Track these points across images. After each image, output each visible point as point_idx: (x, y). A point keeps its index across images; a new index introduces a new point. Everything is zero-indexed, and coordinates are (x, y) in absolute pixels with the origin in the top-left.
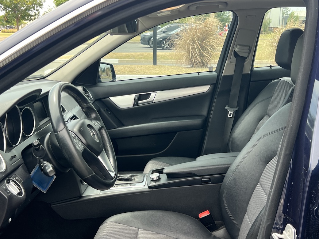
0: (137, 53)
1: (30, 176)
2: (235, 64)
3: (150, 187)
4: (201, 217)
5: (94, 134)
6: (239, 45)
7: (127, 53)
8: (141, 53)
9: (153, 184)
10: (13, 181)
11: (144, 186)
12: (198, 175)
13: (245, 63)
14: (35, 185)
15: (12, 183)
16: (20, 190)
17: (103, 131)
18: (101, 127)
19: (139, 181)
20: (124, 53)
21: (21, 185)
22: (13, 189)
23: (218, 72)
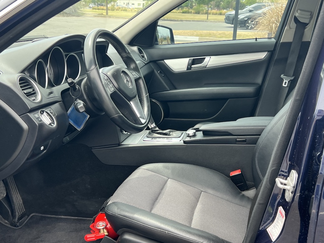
0: (219, 32)
1: (67, 114)
2: (295, 30)
3: (185, 142)
4: (231, 175)
5: (127, 81)
6: (300, 10)
7: (208, 32)
8: (223, 32)
9: (188, 139)
10: (46, 112)
11: (180, 141)
12: (233, 134)
13: (306, 30)
14: (71, 122)
15: (45, 113)
16: (51, 121)
17: (141, 82)
18: (138, 77)
19: (176, 136)
20: (205, 31)
21: (54, 117)
22: (46, 119)
23: (277, 39)
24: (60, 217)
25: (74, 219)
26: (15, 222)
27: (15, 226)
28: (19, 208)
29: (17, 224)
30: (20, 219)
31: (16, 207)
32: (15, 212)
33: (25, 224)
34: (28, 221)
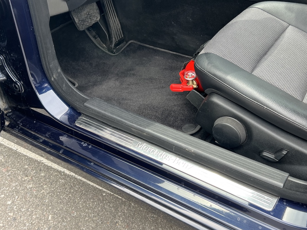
24: (158, 49)
25: (172, 54)
26: (111, 48)
27: (112, 52)
28: (116, 33)
29: (113, 50)
30: (117, 45)
31: (113, 32)
32: (112, 38)
33: (122, 51)
34: (125, 48)
